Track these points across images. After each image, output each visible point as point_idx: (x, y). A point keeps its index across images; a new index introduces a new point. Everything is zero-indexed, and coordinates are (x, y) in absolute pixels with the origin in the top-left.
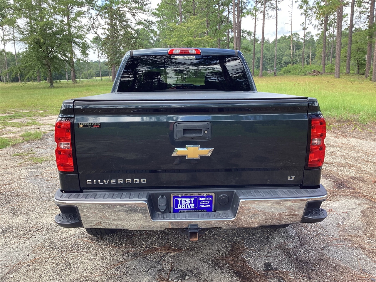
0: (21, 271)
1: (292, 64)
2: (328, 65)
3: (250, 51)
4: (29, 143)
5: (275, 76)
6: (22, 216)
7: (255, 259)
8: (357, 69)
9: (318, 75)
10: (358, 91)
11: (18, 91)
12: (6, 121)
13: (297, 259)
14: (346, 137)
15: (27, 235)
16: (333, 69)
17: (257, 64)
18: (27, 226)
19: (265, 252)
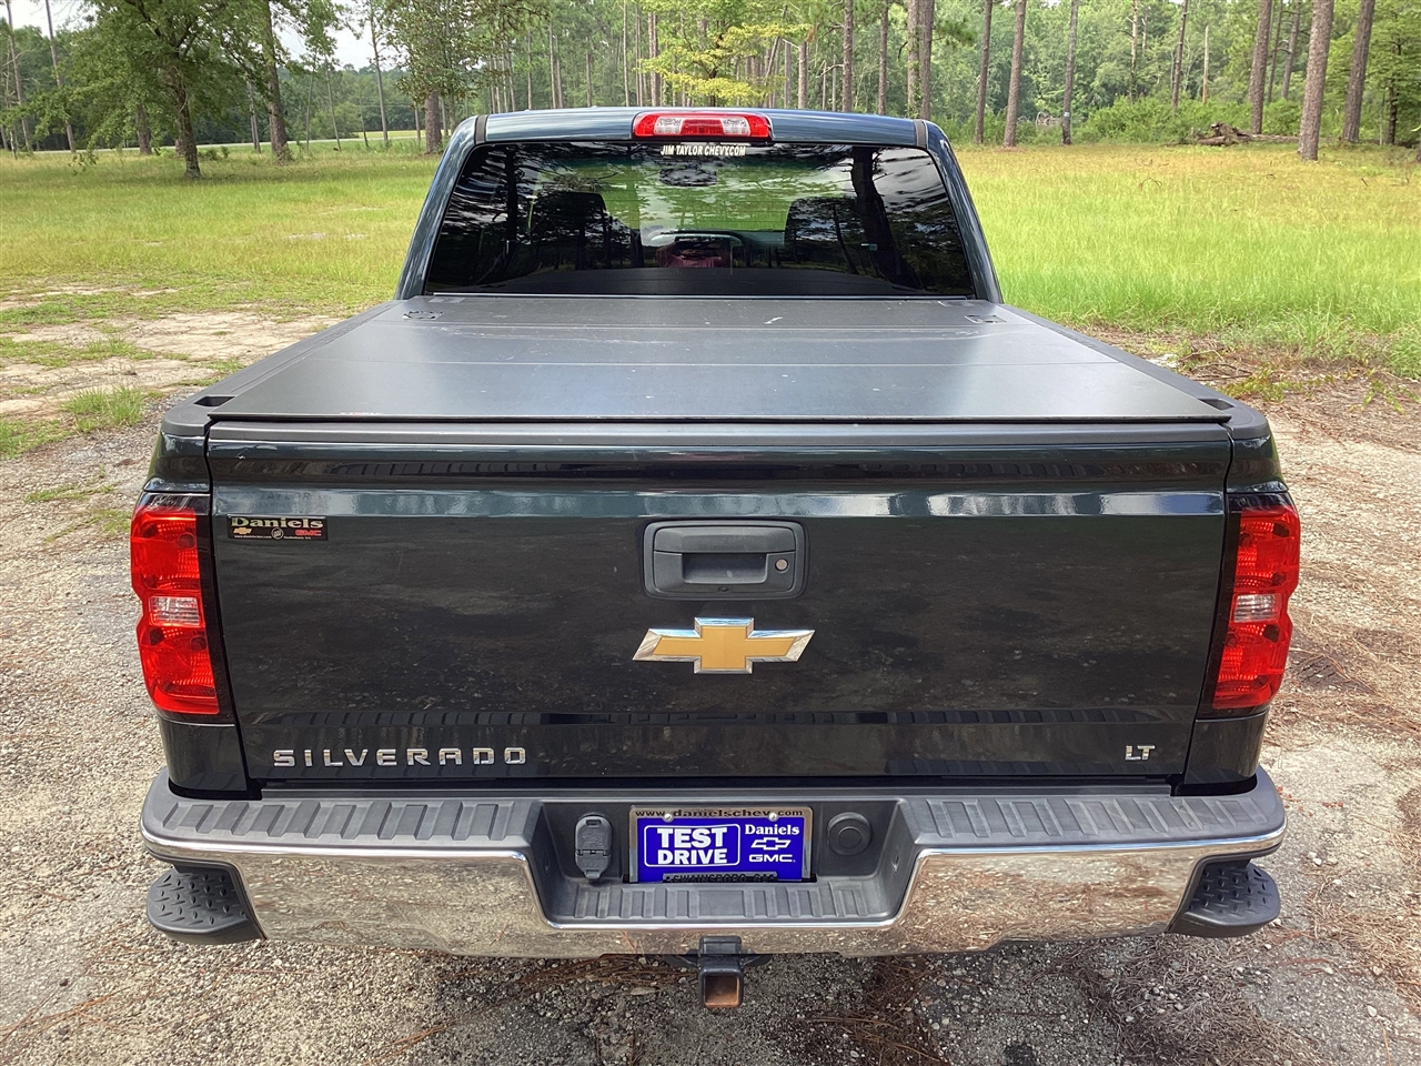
0: (32, 1058)
1: (1134, 96)
2: (1272, 104)
3: (970, 40)
4: (93, 443)
5: (1065, 142)
6: (48, 792)
7: (971, 1023)
8: (1385, 122)
9: (1234, 143)
10: (1389, 223)
11: (64, 193)
12: (10, 335)
13: (1137, 1028)
14: (1337, 434)
15: (65, 884)
16: (1293, 121)
17: (998, 89)
18: (67, 841)
19: (1008, 989)
